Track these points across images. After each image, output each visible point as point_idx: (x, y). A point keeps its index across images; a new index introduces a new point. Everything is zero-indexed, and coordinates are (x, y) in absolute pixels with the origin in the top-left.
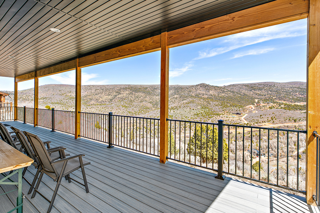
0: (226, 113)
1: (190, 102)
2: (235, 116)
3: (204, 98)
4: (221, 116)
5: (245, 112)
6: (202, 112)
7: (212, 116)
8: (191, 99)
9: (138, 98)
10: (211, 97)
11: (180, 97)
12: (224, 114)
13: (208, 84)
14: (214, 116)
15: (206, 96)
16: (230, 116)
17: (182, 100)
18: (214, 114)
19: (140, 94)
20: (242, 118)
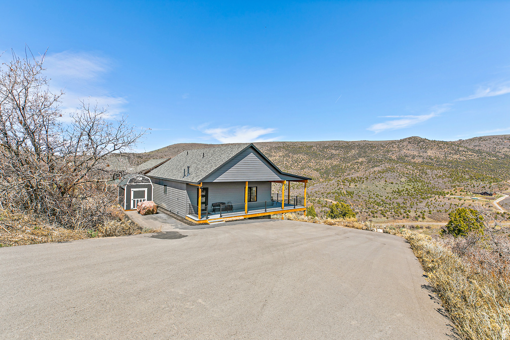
0: (458, 192)
1: (387, 171)
2: (479, 198)
3: (415, 163)
4: (447, 196)
5: (503, 192)
6: (409, 187)
7: (429, 195)
8: (388, 166)
9: (298, 162)
10: (430, 161)
11: (369, 162)
12: (454, 193)
13: (423, 137)
14: (433, 195)
15: (420, 160)
16: (469, 197)
17: (373, 167)
18: (433, 193)
19: (301, 156)
20: (495, 203)
